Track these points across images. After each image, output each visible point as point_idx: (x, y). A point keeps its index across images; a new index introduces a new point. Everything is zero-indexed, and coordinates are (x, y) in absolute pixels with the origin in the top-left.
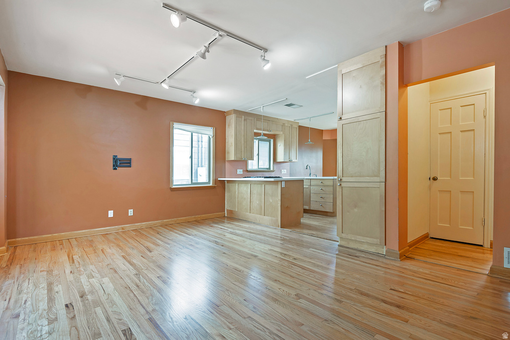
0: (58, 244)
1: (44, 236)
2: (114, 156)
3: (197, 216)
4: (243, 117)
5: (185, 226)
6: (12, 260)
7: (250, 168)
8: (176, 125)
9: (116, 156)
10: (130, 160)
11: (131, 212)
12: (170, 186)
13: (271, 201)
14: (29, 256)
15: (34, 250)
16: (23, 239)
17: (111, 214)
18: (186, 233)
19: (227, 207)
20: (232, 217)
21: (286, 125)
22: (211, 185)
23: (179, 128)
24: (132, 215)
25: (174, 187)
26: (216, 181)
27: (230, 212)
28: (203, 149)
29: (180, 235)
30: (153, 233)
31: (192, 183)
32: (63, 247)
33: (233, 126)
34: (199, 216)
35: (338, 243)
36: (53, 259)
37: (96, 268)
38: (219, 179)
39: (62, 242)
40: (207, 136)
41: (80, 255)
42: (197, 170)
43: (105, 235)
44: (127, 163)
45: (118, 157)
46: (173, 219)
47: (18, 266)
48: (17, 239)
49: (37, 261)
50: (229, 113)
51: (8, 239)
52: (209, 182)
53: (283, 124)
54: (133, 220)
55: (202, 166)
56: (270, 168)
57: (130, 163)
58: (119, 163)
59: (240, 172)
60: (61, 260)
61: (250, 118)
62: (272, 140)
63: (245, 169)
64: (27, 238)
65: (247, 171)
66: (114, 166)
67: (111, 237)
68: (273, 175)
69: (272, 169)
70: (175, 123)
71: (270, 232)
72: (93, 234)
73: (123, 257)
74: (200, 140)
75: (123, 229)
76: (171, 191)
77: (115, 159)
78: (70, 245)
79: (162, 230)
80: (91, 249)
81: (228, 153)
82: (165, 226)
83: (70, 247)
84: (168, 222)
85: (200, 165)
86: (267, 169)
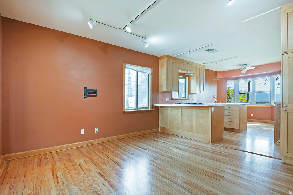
0: (43, 158)
1: (32, 151)
2: (85, 88)
3: (141, 132)
4: (172, 60)
5: (134, 139)
6: (4, 177)
7: (174, 97)
8: (127, 66)
9: (86, 88)
10: (96, 91)
11: (96, 130)
12: (124, 110)
13: (202, 122)
14: (19, 173)
15: (24, 166)
16: (15, 154)
17: (82, 132)
18: (139, 147)
19: (160, 125)
20: (165, 133)
21: (198, 67)
22: (150, 109)
23: (129, 67)
24: (97, 132)
25: (126, 111)
26: (153, 107)
27: (163, 129)
28: (132, 85)
29: (132, 147)
30: (114, 147)
31: (138, 108)
32: (48, 162)
33: (165, 67)
34: (142, 132)
35: (281, 161)
36: (39, 177)
37: (80, 190)
38: (155, 105)
39: (46, 156)
40: (147, 74)
41: (62, 172)
42: (128, 99)
43: (79, 149)
44: (94, 93)
45: (88, 89)
46: (125, 135)
47: (9, 185)
48: (11, 155)
49: (25, 178)
50: (162, 57)
51: (3, 155)
52: (148, 108)
53: (196, 67)
54: (98, 136)
55: (131, 97)
56: (185, 97)
57: (96, 93)
58: (89, 93)
59: (168, 100)
60: (46, 179)
61: (176, 62)
62: (187, 78)
63: (171, 98)
64: (18, 153)
65: (172, 99)
66: (84, 95)
67: (84, 151)
68: (188, 102)
69: (187, 98)
70: (126, 64)
71: (206, 147)
72: (70, 148)
73: (100, 173)
74: (130, 80)
75: (91, 143)
76: (124, 114)
77: (85, 90)
78: (53, 160)
79: (120, 144)
80: (71, 164)
81: (161, 86)
82: (121, 140)
83: (53, 162)
84: (122, 136)
85: (130, 96)
86: (184, 98)
